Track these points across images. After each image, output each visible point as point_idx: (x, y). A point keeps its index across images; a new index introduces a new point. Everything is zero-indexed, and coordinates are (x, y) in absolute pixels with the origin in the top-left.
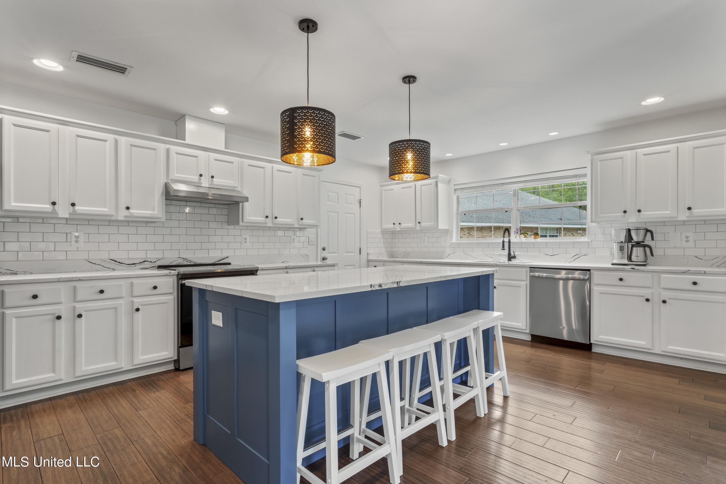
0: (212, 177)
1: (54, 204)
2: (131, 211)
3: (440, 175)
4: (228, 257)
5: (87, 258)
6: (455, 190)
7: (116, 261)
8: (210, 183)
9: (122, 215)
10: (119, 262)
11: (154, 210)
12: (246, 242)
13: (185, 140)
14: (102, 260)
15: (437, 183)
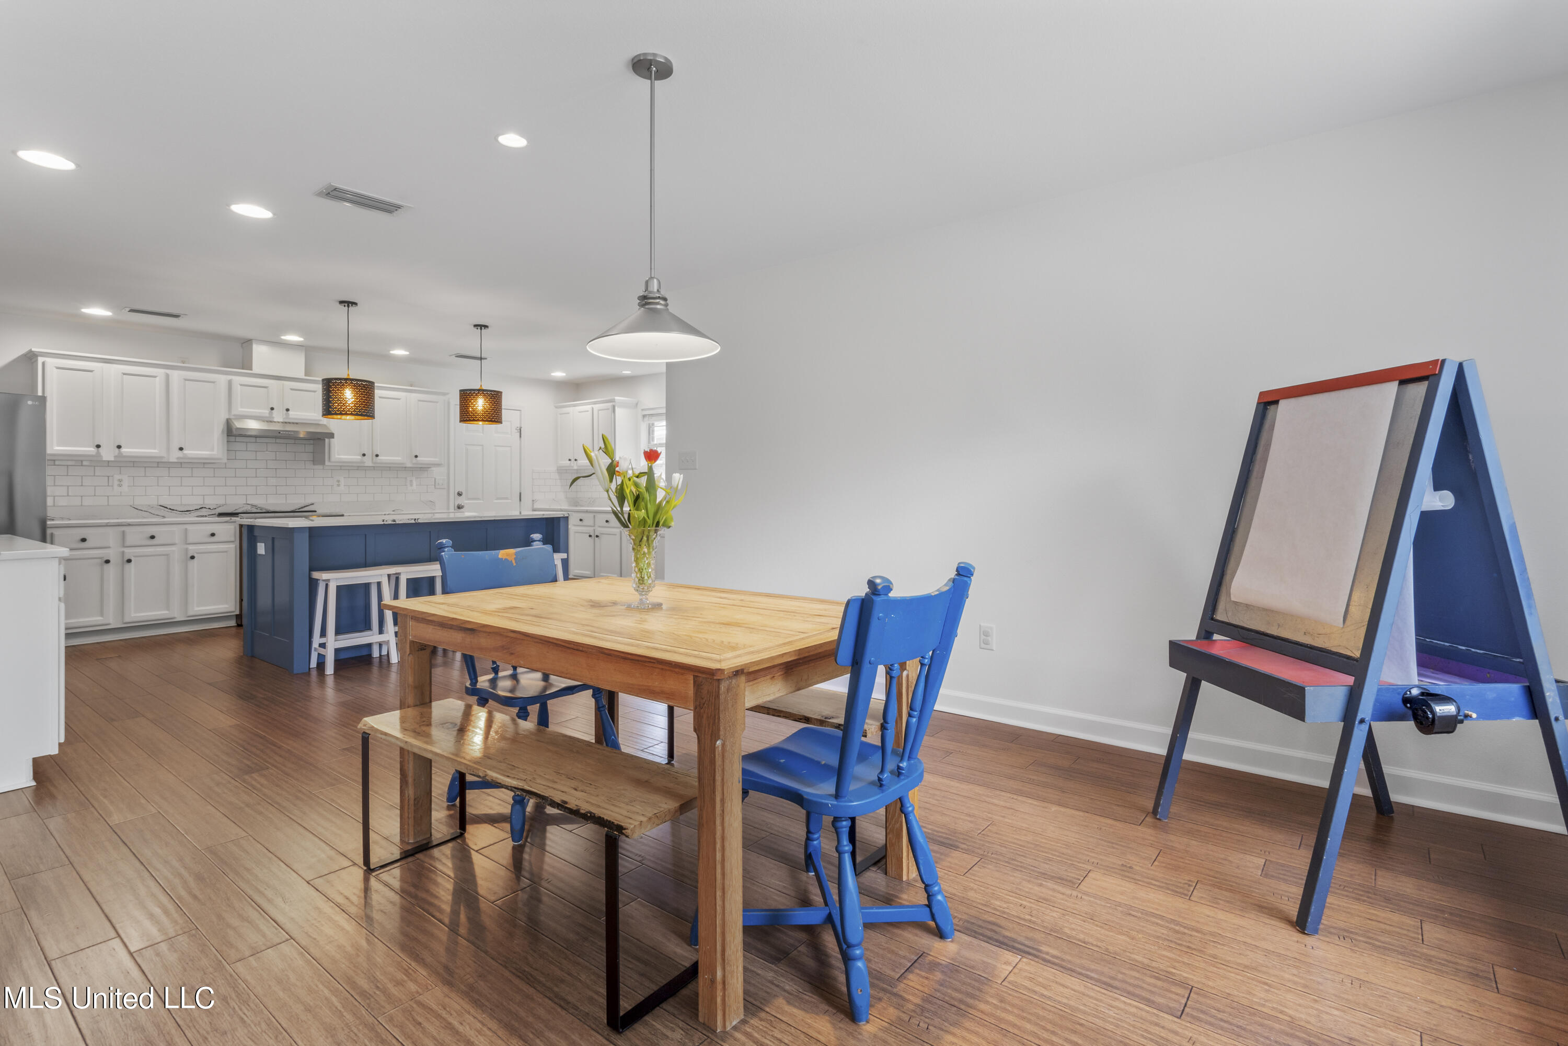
0: (288, 410)
1: (98, 446)
2: (185, 452)
3: (616, 398)
4: (313, 504)
5: (131, 503)
6: (644, 416)
7: (167, 508)
8: (285, 416)
9: (175, 456)
10: (170, 509)
11: (212, 450)
12: (339, 485)
13: (252, 370)
14: (149, 506)
15: (614, 407)
